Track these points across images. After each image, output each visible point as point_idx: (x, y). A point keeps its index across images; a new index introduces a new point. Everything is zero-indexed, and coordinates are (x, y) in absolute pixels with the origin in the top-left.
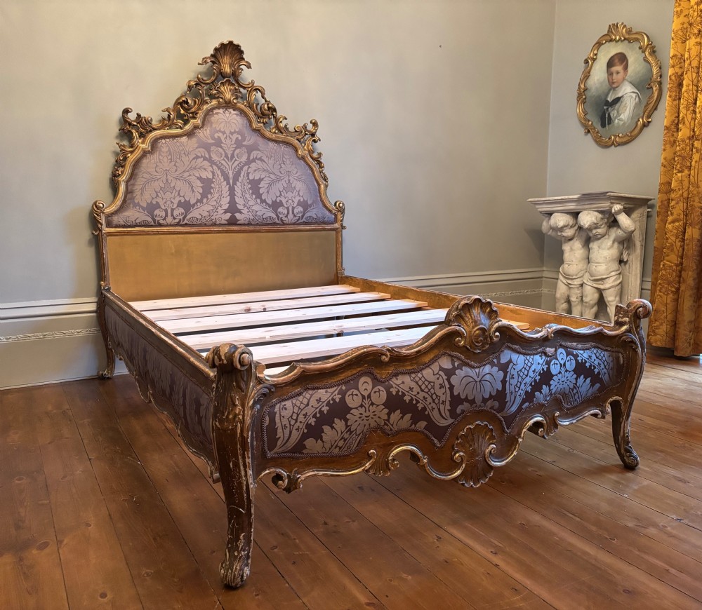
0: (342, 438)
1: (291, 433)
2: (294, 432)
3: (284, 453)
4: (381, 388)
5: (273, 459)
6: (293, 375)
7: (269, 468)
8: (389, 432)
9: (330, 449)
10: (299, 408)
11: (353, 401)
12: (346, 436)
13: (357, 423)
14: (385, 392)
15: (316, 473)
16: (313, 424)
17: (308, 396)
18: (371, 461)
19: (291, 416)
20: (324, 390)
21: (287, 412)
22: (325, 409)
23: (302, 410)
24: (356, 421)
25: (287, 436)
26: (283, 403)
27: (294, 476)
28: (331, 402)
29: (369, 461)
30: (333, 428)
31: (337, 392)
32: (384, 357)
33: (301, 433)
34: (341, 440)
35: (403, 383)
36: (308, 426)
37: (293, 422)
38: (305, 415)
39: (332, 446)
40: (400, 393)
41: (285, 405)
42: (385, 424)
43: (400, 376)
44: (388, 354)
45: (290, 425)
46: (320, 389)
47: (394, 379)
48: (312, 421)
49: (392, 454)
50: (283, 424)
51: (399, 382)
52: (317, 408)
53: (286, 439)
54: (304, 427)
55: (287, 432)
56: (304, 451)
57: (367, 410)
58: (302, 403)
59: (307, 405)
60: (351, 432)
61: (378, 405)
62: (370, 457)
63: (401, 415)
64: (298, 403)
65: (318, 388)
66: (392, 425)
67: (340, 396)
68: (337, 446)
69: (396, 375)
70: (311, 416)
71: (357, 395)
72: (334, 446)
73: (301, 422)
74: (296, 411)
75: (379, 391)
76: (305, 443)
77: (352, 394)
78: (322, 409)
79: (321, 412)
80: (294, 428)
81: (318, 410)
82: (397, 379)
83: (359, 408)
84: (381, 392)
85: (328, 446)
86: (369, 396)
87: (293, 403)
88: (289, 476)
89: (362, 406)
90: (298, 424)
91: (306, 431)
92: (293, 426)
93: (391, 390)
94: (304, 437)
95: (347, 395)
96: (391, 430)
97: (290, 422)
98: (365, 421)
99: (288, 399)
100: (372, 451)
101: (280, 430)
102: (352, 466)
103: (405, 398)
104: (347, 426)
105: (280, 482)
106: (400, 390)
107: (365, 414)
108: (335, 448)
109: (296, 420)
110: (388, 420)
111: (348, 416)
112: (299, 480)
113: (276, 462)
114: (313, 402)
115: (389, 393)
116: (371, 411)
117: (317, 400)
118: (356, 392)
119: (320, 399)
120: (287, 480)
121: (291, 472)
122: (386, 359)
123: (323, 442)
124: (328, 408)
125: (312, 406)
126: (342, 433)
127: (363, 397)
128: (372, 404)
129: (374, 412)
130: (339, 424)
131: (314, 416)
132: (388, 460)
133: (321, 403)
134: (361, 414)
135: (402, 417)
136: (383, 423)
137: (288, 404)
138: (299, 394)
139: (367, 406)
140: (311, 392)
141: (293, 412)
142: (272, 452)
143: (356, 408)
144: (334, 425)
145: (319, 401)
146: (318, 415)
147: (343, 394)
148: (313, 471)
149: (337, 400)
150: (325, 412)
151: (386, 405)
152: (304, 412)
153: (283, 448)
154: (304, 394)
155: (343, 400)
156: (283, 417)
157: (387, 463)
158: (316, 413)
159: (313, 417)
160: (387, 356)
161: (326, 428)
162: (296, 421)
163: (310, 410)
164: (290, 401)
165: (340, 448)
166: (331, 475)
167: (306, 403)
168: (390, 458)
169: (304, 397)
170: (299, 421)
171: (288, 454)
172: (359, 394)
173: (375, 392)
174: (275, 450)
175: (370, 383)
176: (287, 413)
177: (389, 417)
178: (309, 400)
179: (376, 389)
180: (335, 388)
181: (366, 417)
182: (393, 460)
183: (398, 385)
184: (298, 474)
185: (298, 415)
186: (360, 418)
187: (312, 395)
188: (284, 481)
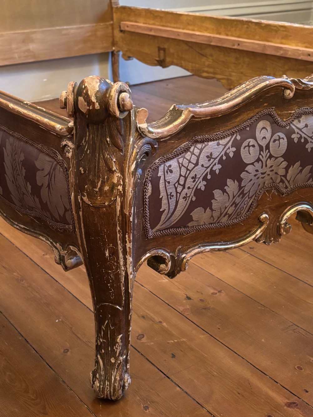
0: (234, 203)
1: (177, 202)
2: (181, 201)
3: (167, 229)
4: (282, 135)
5: (155, 238)
6: (181, 123)
7: (149, 250)
8: (284, 191)
9: (218, 218)
10: (188, 170)
11: (248, 156)
12: (238, 200)
13: (252, 182)
14: (286, 140)
15: (202, 249)
16: (203, 188)
17: (197, 151)
18: (262, 228)
19: (178, 181)
20: (216, 142)
21: (173, 175)
22: (217, 168)
23: (190, 171)
24: (251, 180)
25: (172, 207)
26: (168, 164)
27: (178, 256)
28: (224, 158)
29: (260, 227)
30: (224, 191)
31: (230, 144)
32: (288, 92)
33: (189, 202)
34: (231, 206)
35: (306, 126)
36: (198, 192)
37: (179, 189)
38: (194, 178)
39: (221, 214)
40: (303, 140)
41: (170, 166)
42: (282, 181)
43: (303, 117)
44: (294, 87)
45: (177, 193)
46: (211, 140)
47: (295, 122)
48: (202, 185)
49: (285, 217)
50: (169, 192)
51: (301, 125)
52: (207, 168)
53: (171, 211)
54: (192, 194)
55: (173, 201)
56: (190, 225)
57: (264, 164)
58: (190, 162)
59: (197, 164)
60: (244, 195)
61: (276, 158)
62: (261, 223)
63: (300, 168)
64: (185, 163)
65: (209, 140)
66: (289, 182)
67: (234, 149)
68: (226, 214)
69: (298, 117)
70: (201, 179)
71: (253, 146)
72: (223, 215)
73: (189, 188)
74: (183, 174)
75: (280, 138)
76: (191, 214)
77: (249, 146)
78: (214, 169)
79: (212, 172)
80: (181, 197)
81: (209, 170)
82: (299, 121)
83: (255, 164)
84: (281, 140)
85: (216, 214)
86: (268, 147)
87: (179, 163)
88: (172, 257)
89: (258, 160)
90: (186, 190)
91: (194, 199)
92: (180, 194)
93: (293, 136)
94: (192, 206)
95: (242, 148)
96: (286, 187)
97: (176, 188)
98: (260, 180)
99: (173, 158)
100: (264, 216)
101: (164, 201)
102: (241, 235)
103: (307, 147)
104: (240, 187)
105: (162, 266)
106: (303, 135)
107: (261, 171)
108: (224, 216)
109: (184, 186)
110: (285, 176)
111: (243, 175)
112: (185, 260)
113: (159, 242)
114: (203, 160)
115: (290, 141)
116: (269, 166)
117: (208, 157)
118: (252, 142)
119: (211, 154)
120: (170, 263)
121: (174, 252)
122: (289, 94)
123: (212, 210)
124: (220, 166)
125: (202, 166)
126: (234, 197)
127: (261, 148)
128: (271, 157)
129: (271, 166)
130: (231, 186)
131: (205, 179)
132: (280, 225)
133: (212, 160)
134: (257, 171)
135: (301, 171)
136: (279, 180)
137: (173, 163)
138: (187, 150)
139: (264, 160)
140: (199, 146)
141: (181, 175)
142: (154, 230)
143: (252, 164)
144: (226, 188)
145: (210, 157)
146: (209, 177)
147: (237, 145)
148: (199, 247)
149: (231, 155)
150: (217, 172)
151: (286, 156)
152: (192, 174)
153: (167, 224)
154: (191, 150)
155: (237, 153)
156: (169, 182)
157: (279, 227)
158: (207, 174)
159: (203, 180)
160: (292, 91)
161: (217, 193)
162: (184, 188)
163: (199, 171)
164: (175, 159)
165: (229, 216)
166: (219, 250)
167: (195, 162)
168: (283, 222)
169: (193, 153)
170: (187, 186)
171: (172, 230)
172: (256, 145)
173: (275, 141)
174: (158, 227)
175: (269, 129)
176: (172, 177)
177: (287, 172)
178: (198, 157)
179: (276, 137)
180: (228, 139)
181: (262, 174)
182: (286, 223)
183: (300, 130)
184: (183, 252)
185: (186, 178)
186: (255, 175)
187: (201, 150)
188: (167, 265)
